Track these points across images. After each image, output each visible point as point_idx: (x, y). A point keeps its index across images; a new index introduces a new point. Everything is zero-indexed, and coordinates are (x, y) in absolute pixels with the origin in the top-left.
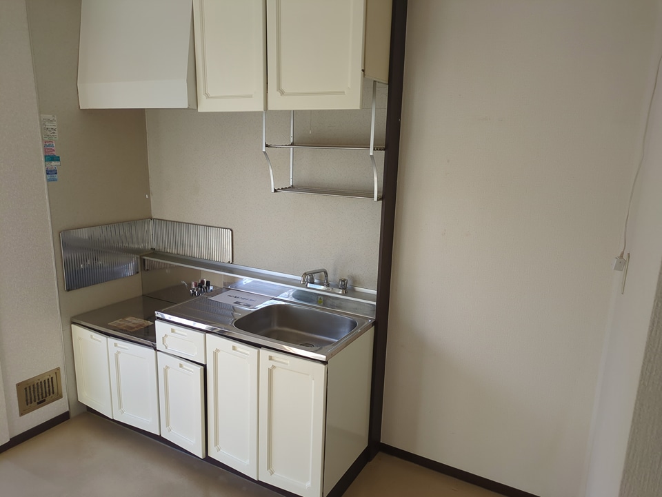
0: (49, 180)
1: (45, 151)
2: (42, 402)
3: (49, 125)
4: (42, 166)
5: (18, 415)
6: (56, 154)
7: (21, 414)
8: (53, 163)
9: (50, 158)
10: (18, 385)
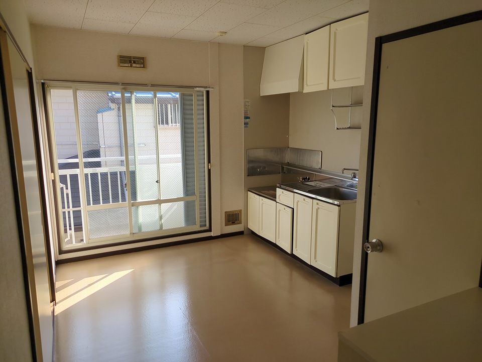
0: (245, 127)
1: (245, 115)
2: (233, 223)
3: (247, 104)
4: (243, 121)
5: (224, 225)
6: (249, 116)
7: (225, 225)
8: (247, 120)
9: (246, 118)
10: (226, 212)
